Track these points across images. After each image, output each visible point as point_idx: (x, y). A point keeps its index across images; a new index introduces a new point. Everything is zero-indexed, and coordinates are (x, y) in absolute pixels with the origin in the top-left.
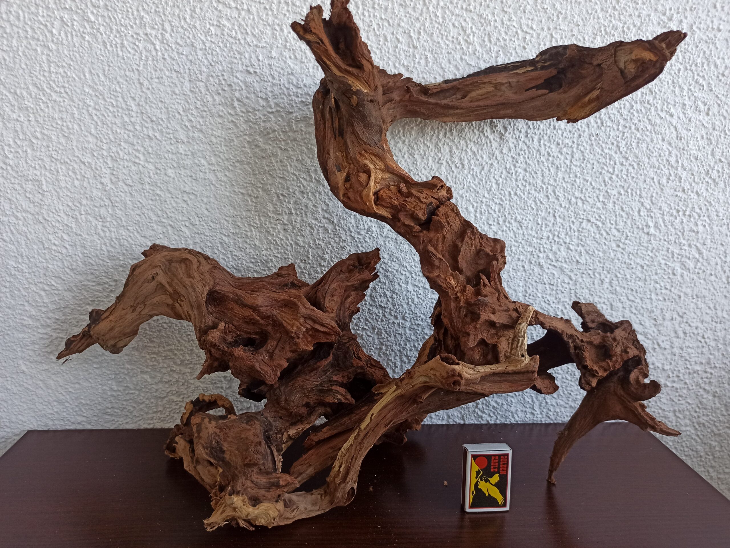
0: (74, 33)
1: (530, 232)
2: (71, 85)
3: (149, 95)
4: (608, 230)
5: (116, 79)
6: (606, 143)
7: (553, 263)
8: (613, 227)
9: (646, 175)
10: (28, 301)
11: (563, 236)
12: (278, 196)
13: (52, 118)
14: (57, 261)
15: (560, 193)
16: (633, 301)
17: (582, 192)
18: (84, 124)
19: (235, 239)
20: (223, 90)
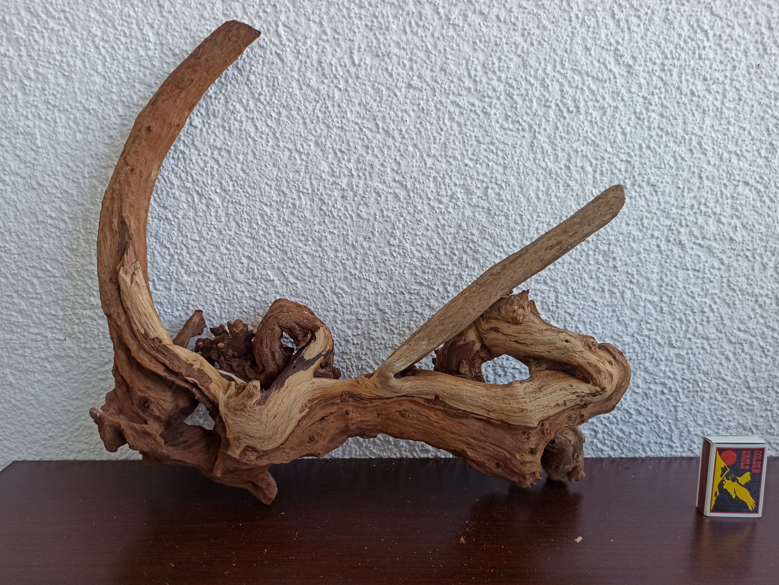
1: (668, 199)
2: (72, 9)
3: (171, 21)
4: (772, 196)
6: (771, 77)
7: (698, 242)
10: (17, 292)
11: (712, 205)
12: (335, 153)
13: (49, 52)
14: (53, 239)
15: (708, 146)
17: (737, 145)
18: (89, 60)
19: (278, 210)
20: (265, 12)
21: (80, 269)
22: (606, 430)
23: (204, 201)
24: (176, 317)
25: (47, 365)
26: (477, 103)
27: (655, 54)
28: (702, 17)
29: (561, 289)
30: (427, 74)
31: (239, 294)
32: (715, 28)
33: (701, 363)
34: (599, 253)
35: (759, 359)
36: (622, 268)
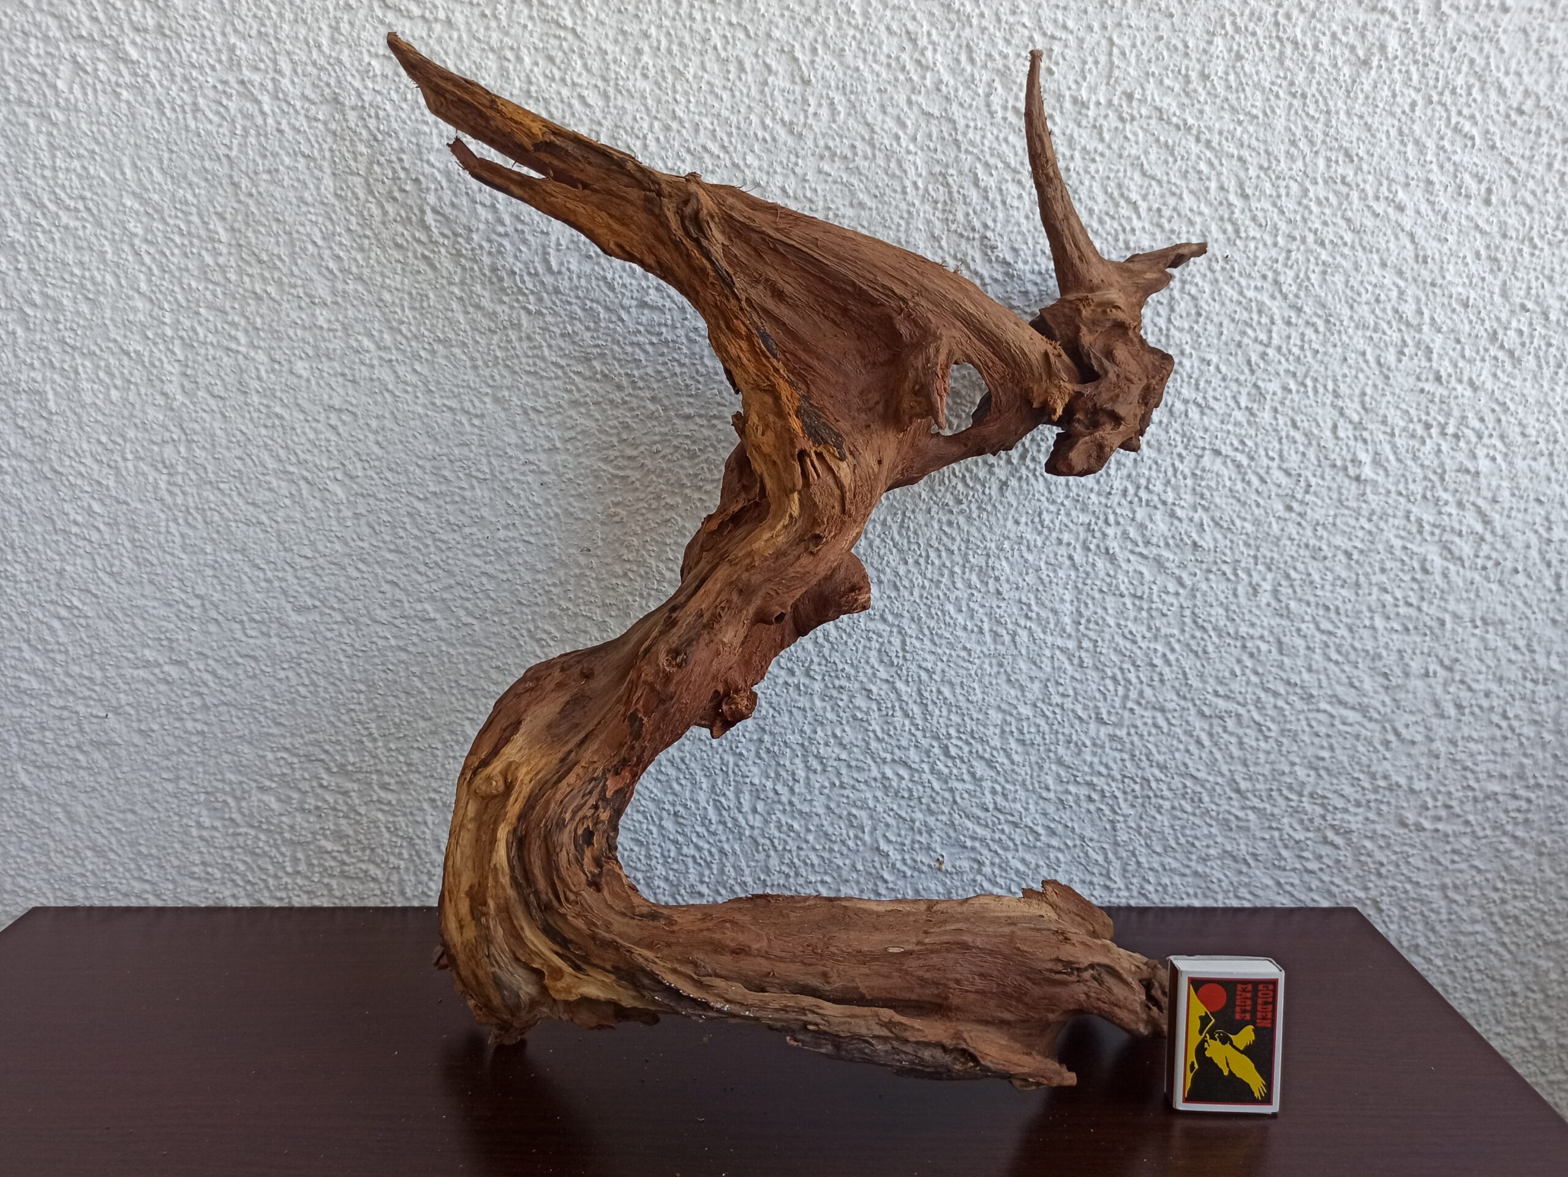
0: (99, 87)
2: (97, 194)
3: (253, 208)
4: (1262, 472)
5: (185, 177)
6: (1249, 276)
7: (1138, 550)
8: (1274, 465)
9: (1345, 346)
10: (27, 641)
11: (1158, 487)
13: (63, 263)
14: (81, 556)
16: (1330, 633)
17: (1197, 389)
18: (126, 273)
19: (439, 507)
20: (403, 190)
21: (125, 605)
22: (997, 860)
23: (317, 494)
24: (280, 680)
25: (80, 757)
28: (1126, 181)
29: (911, 630)
31: (380, 642)
32: (1151, 197)
33: (1154, 750)
34: (971, 570)
35: (1254, 744)
36: (1012, 594)
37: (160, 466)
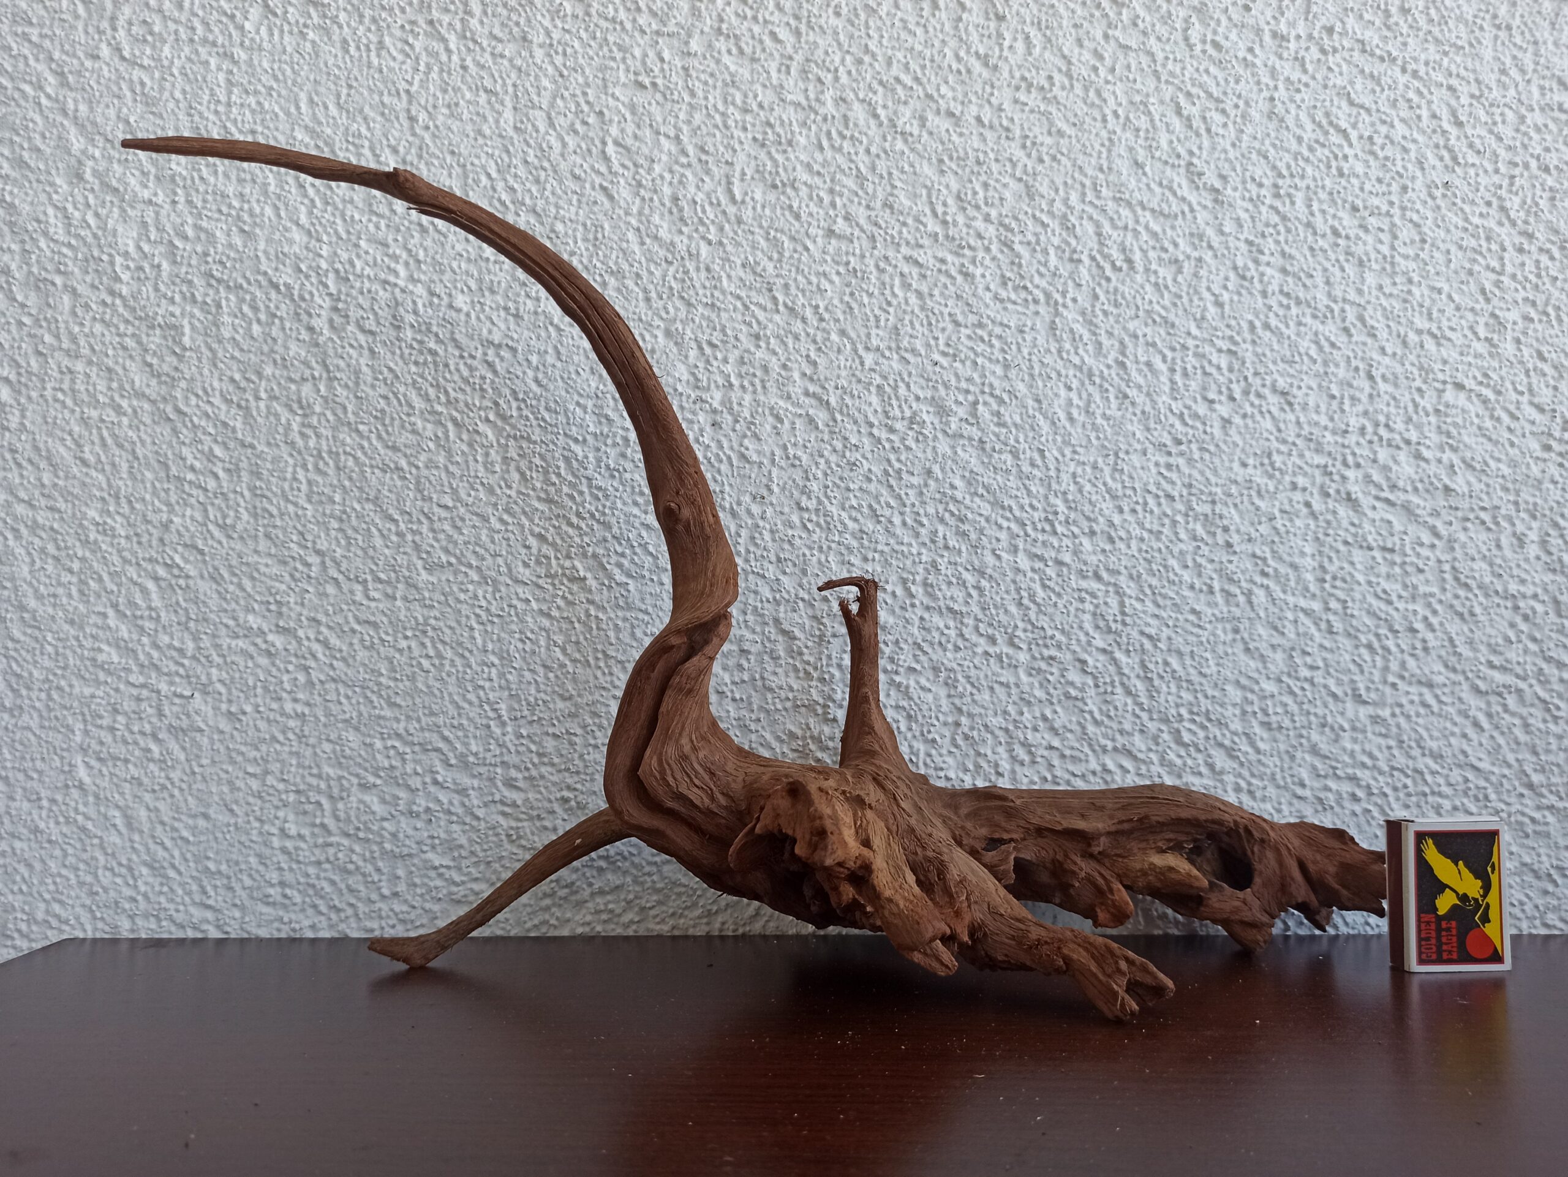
1: (1315, 417)
3: (428, 140)
4: (1512, 408)
6: (1473, 202)
7: (1383, 495)
8: (1525, 399)
10: (115, 606)
11: (1399, 426)
12: (701, 348)
13: (222, 195)
14: (192, 507)
15: (1376, 321)
17: (1430, 319)
18: (287, 205)
19: (598, 450)
20: (585, 123)
21: (234, 563)
23: (465, 437)
24: (401, 651)
26: (950, 258)
27: (1259, 170)
28: (1334, 110)
29: (1130, 588)
30: (861, 214)
31: (520, 605)
32: (1360, 125)
34: (1196, 519)
36: (1244, 547)
37: (295, 406)
